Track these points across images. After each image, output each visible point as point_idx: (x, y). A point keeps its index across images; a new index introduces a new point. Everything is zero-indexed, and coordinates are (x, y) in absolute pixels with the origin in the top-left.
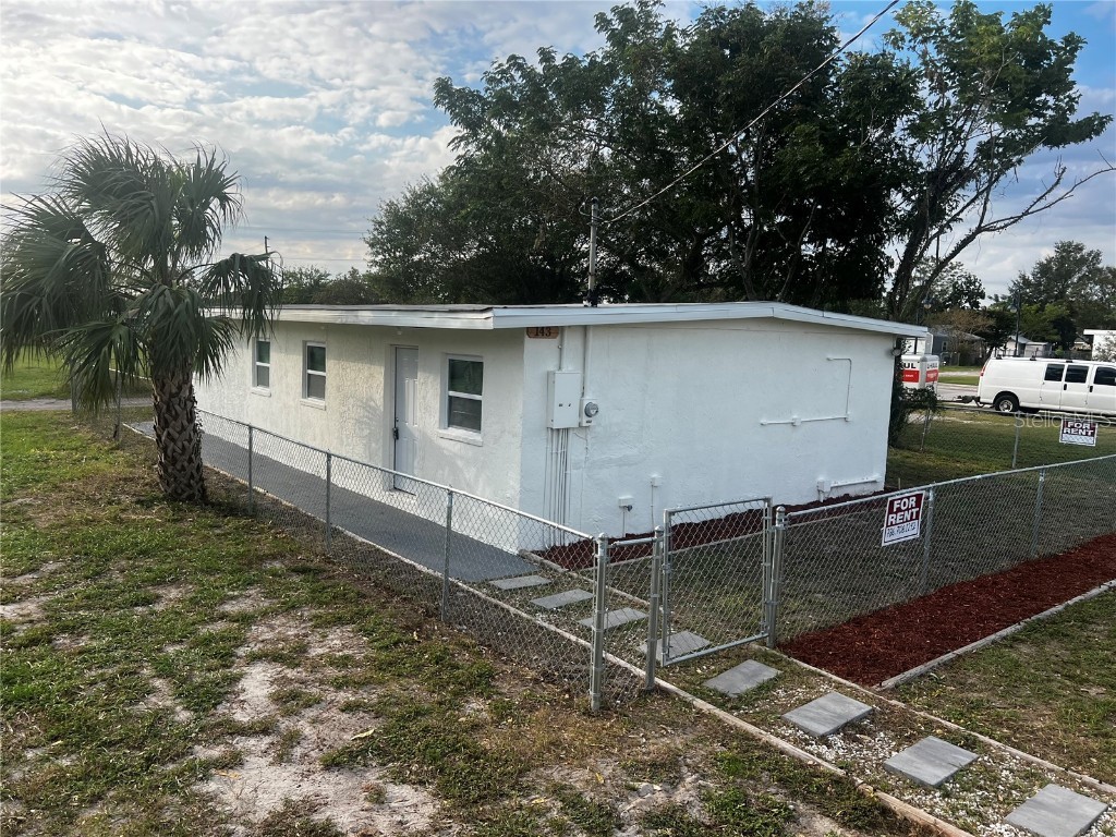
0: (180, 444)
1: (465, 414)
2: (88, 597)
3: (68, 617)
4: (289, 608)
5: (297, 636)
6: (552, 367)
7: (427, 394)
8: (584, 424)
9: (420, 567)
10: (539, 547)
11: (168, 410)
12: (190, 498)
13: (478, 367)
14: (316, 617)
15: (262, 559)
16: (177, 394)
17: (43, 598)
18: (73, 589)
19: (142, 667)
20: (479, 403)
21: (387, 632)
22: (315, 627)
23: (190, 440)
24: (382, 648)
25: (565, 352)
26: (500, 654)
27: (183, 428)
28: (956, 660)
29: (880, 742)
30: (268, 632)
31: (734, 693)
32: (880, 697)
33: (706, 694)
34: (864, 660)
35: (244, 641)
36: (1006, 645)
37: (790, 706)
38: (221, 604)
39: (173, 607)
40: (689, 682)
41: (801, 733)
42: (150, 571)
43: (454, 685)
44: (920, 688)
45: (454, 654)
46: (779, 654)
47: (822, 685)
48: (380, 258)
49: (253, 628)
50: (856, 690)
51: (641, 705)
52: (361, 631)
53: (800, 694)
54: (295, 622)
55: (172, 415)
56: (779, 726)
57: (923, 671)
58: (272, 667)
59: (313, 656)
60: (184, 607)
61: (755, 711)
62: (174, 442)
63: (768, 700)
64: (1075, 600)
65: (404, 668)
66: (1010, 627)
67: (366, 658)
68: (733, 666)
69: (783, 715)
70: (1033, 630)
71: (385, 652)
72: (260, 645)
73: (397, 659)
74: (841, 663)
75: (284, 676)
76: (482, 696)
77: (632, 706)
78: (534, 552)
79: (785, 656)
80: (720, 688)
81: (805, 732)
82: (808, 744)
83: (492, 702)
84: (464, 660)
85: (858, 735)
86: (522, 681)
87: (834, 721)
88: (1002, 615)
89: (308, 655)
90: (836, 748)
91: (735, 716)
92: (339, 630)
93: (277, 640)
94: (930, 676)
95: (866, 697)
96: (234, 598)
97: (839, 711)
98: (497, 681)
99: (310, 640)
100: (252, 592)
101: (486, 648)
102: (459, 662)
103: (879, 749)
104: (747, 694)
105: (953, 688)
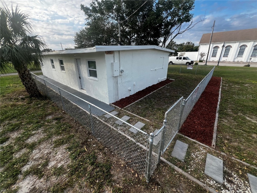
1: (93, 74)
4: (48, 138)
5: (47, 154)
6: (112, 62)
7: (85, 70)
8: (121, 75)
9: (87, 112)
10: (113, 102)
11: (23, 77)
12: (35, 96)
13: (95, 62)
15: (47, 116)
16: (24, 73)
20: (96, 71)
21: (76, 147)
22: (54, 147)
23: (32, 83)
24: (74, 158)
25: (115, 57)
26: (112, 152)
27: (29, 81)
28: (218, 128)
29: (238, 181)
30: (38, 153)
31: (182, 159)
32: (217, 151)
33: (175, 161)
34: (201, 134)
35: (28, 161)
36: (221, 120)
37: (200, 163)
38: (27, 139)
39: (11, 143)
40: (167, 155)
41: (215, 182)
42: (12, 125)
43: (98, 179)
44: (220, 143)
45: (97, 155)
46: (182, 135)
47: (200, 148)
48: (77, 43)
49: (34, 151)
50: (209, 149)
51: (160, 173)
52: (68, 148)
53: (199, 155)
54: (49, 145)
55: (24, 78)
56: (206, 178)
57: (216, 135)
58: (32, 179)
59: (50, 168)
60: (15, 142)
61: (193, 169)
62: (27, 84)
63: (193, 161)
64: (219, 103)
65: (81, 171)
66: (216, 114)
67: (68, 166)
68: (175, 144)
69: (204, 172)
70: (221, 114)
71: (75, 161)
72: (33, 162)
73: (78, 165)
74: (197, 136)
75: (34, 187)
76: (109, 185)
77: (157, 174)
78: (112, 104)
79: (184, 136)
80: (177, 157)
81: (216, 182)
82: (222, 190)
83: (113, 189)
84: (101, 158)
85: (229, 178)
86: (120, 169)
87: (220, 172)
88: (212, 110)
89: (48, 168)
90: (230, 190)
91: (190, 174)
92: (61, 148)
93: (40, 158)
94: (218, 137)
95: (215, 152)
96: (33, 135)
97: (217, 165)
98: (112, 170)
99: (51, 156)
100: (39, 131)
101: (107, 149)
102: (99, 160)
103: (241, 186)
104: (186, 158)
105: (227, 141)
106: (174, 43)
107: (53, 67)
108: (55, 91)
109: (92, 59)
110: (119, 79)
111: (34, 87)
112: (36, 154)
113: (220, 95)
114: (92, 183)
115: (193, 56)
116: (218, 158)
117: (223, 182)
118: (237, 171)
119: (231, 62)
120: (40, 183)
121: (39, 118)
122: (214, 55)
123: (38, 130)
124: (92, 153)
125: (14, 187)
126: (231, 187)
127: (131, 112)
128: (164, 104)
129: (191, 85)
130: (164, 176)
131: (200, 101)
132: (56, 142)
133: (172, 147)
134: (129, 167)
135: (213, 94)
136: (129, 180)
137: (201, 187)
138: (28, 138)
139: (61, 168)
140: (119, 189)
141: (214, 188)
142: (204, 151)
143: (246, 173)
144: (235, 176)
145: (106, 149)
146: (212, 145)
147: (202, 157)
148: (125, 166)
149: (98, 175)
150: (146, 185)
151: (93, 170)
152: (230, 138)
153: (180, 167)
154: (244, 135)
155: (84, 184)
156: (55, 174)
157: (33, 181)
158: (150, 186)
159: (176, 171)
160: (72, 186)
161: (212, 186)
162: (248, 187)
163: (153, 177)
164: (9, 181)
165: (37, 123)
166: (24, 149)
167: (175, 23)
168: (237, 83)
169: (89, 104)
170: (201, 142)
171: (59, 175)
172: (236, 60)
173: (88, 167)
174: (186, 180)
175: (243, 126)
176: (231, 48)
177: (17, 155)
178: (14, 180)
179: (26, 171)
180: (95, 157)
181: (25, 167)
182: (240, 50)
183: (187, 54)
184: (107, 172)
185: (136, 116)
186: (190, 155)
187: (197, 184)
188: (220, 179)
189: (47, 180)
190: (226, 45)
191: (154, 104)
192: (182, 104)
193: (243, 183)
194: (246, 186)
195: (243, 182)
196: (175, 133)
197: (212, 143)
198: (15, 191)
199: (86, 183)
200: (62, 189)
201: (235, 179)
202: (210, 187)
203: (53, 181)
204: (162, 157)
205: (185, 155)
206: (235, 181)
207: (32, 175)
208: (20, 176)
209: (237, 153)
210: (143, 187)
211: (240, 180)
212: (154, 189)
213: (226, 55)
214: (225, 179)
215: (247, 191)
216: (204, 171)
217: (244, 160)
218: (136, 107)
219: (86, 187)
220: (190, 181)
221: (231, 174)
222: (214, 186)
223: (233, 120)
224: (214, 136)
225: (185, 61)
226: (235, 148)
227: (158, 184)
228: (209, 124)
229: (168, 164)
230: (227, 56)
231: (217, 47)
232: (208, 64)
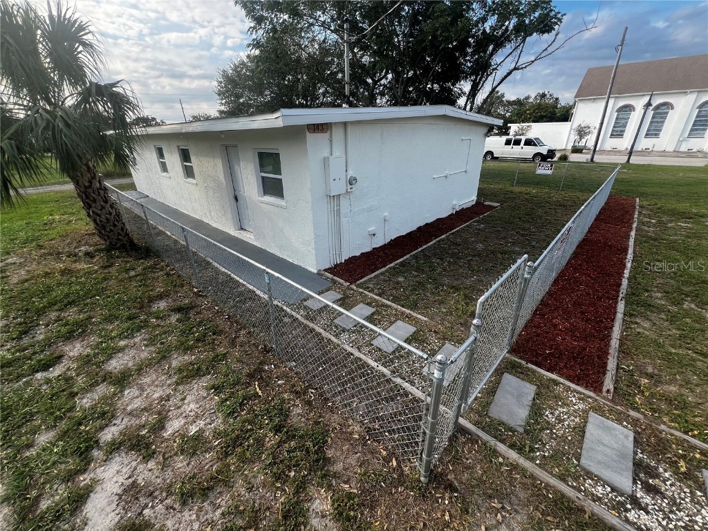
0: (104, 217)
1: (273, 187)
4: (161, 359)
6: (326, 154)
7: (249, 177)
8: (349, 190)
9: (258, 292)
10: (327, 266)
11: (87, 197)
12: (120, 248)
13: (278, 155)
15: (152, 300)
20: (280, 180)
21: (235, 385)
22: (178, 384)
23: (110, 214)
24: (230, 413)
25: (334, 142)
26: (327, 400)
27: (103, 207)
28: (621, 345)
29: (673, 488)
30: (137, 397)
31: (518, 423)
32: (619, 407)
33: (498, 429)
34: (574, 358)
35: (113, 416)
36: (631, 322)
37: (570, 438)
38: (109, 360)
39: (68, 369)
40: (478, 412)
41: (609, 489)
42: (66, 324)
43: (295, 468)
44: (628, 386)
45: (289, 407)
46: (519, 361)
47: (569, 397)
48: (224, 101)
49: (126, 392)
50: (596, 400)
51: (456, 460)
52: (213, 387)
53: (565, 417)
54: (163, 378)
55: (90, 200)
56: (584, 478)
57: (616, 363)
58: (127, 462)
59: (169, 435)
60: (78, 368)
61: (549, 452)
62: (99, 215)
63: (548, 431)
64: (627, 273)
65: (248, 446)
66: (619, 303)
67: (215, 432)
68: (499, 384)
69: (579, 462)
70: (632, 303)
71: (231, 420)
72: (126, 420)
73: (242, 430)
74: (562, 365)
75: (134, 482)
76: (323, 485)
77: (449, 462)
78: (325, 270)
79: (524, 363)
80: (505, 418)
81: (613, 490)
82: (627, 510)
83: (333, 495)
84: (299, 415)
85: (650, 481)
86: (352, 444)
87: (623, 464)
88: (606, 293)
89: (164, 435)
90: (652, 511)
91: (539, 466)
92: (196, 386)
93: (142, 410)
94: (623, 368)
95: (611, 411)
96: (121, 350)
97: (615, 446)
98: (330, 447)
99: (170, 406)
100: (137, 340)
101: (313, 391)
102: (295, 420)
103: (682, 502)
104: (528, 424)
105: (646, 381)
106: (498, 97)
107: (164, 167)
108: (169, 234)
109: (268, 147)
110: (344, 203)
111: (116, 223)
112: (132, 398)
113: (631, 251)
114: (279, 479)
115: (554, 136)
116: (620, 427)
117: (633, 491)
118: (672, 462)
119: (669, 152)
120: (148, 472)
121: (135, 307)
122: (618, 133)
123: (133, 337)
124: (275, 401)
125: (85, 480)
126: (653, 505)
127: (376, 294)
128: (470, 272)
129: (546, 219)
130: (468, 468)
131: (571, 267)
132: (180, 370)
133: (491, 391)
134: (374, 440)
135: (610, 247)
136: (375, 475)
137: (569, 500)
138: (110, 357)
139: (198, 437)
140: (350, 496)
141: (606, 504)
142: (581, 406)
143: (698, 468)
144: (667, 475)
145: (312, 393)
146: (605, 389)
147: (574, 421)
148: (365, 438)
149: (294, 457)
150: (420, 489)
151: (280, 444)
152: (656, 371)
153: (512, 446)
154: (699, 364)
155: (258, 480)
156: (182, 451)
157: (128, 467)
158: (430, 493)
159: (500, 455)
160: (228, 484)
161: (599, 499)
162: (702, 507)
163: (440, 470)
164: (71, 463)
165: (130, 318)
166: (101, 385)
167: (505, 39)
168: (685, 216)
169: (268, 273)
170: (571, 381)
171: (194, 453)
172: (684, 148)
173: (266, 436)
174: (529, 481)
175: (696, 339)
176: (670, 111)
177: (85, 401)
178: (83, 463)
179: (110, 440)
180: (284, 413)
181: (106, 431)
182: (697, 117)
183: (537, 130)
184: (316, 452)
185: (390, 306)
186: (541, 415)
187: (559, 491)
188: (625, 482)
189: (164, 466)
190: (656, 102)
191: (440, 274)
192: (523, 275)
193: (689, 495)
194: (698, 503)
195: (688, 491)
196: (501, 353)
197: (605, 384)
198: (87, 489)
199: (263, 478)
200: (204, 490)
201: (668, 483)
202: (594, 501)
203: (179, 468)
204: (462, 417)
205: (527, 413)
206: (666, 490)
207: (126, 453)
208: (96, 453)
209: (674, 414)
210: (412, 493)
211: (680, 486)
212: (440, 501)
213: (654, 132)
214: (639, 482)
215: (700, 517)
216: (578, 460)
217: (696, 432)
218: (390, 280)
219: (264, 486)
220: (541, 484)
221: (656, 468)
222: (606, 500)
223: (667, 321)
224: (612, 364)
225: (530, 151)
226: (671, 400)
227: (451, 487)
228: (597, 331)
229: (478, 436)
230: (656, 135)
231: (628, 108)
232: (597, 158)
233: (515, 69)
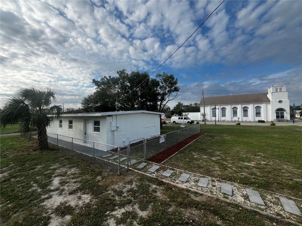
0: (43, 139)
1: (97, 129)
2: (20, 170)
3: (15, 175)
4: (64, 166)
5: (65, 171)
6: (111, 121)
7: (91, 126)
8: (117, 129)
9: (89, 155)
10: (110, 150)
11: (41, 133)
12: (45, 148)
13: (99, 122)
14: (69, 167)
15: (59, 158)
16: (43, 130)
17: (9, 172)
18: (16, 169)
19: (31, 182)
20: (99, 127)
21: (83, 167)
25: (113, 119)
26: (103, 168)
27: (44, 136)
28: (170, 158)
33: (136, 169)
34: (159, 160)
35: (54, 173)
36: (176, 155)
38: (50, 167)
39: (39, 169)
40: (134, 167)
42: (34, 163)
45: (95, 169)
46: (147, 161)
47: (153, 164)
48: (83, 106)
49: (56, 171)
52: (78, 168)
54: (65, 168)
57: (166, 160)
61: (144, 170)
63: (146, 168)
64: (184, 147)
66: (177, 152)
67: (79, 173)
70: (180, 152)
73: (84, 172)
74: (155, 161)
76: (100, 176)
80: (139, 167)
81: (151, 172)
84: (97, 170)
86: (107, 172)
89: (67, 174)
91: (141, 171)
92: (73, 168)
93: (61, 172)
94: (168, 161)
96: (53, 166)
97: (156, 168)
98: (103, 173)
100: (56, 164)
106: (181, 104)
107: (61, 126)
109: (97, 120)
110: (115, 133)
111: (46, 141)
112: (58, 171)
115: (193, 116)
119: (230, 121)
134: (112, 171)
136: (110, 174)
137: (143, 174)
140: (105, 176)
145: (100, 168)
148: (110, 171)
152: (173, 161)
156: (72, 175)
160: (81, 177)
161: (148, 173)
164: (47, 179)
166: (50, 170)
172: (233, 120)
176: (226, 110)
177: (46, 172)
179: (55, 176)
182: (233, 111)
185: (124, 156)
197: (161, 162)
204: (130, 168)
205: (143, 167)
207: (59, 176)
208: (52, 177)
213: (224, 115)
214: (156, 171)
216: (148, 170)
221: (160, 170)
225: (186, 121)
229: (132, 170)
231: (215, 109)
232: (207, 123)
233: (169, 101)
